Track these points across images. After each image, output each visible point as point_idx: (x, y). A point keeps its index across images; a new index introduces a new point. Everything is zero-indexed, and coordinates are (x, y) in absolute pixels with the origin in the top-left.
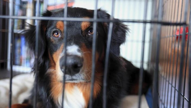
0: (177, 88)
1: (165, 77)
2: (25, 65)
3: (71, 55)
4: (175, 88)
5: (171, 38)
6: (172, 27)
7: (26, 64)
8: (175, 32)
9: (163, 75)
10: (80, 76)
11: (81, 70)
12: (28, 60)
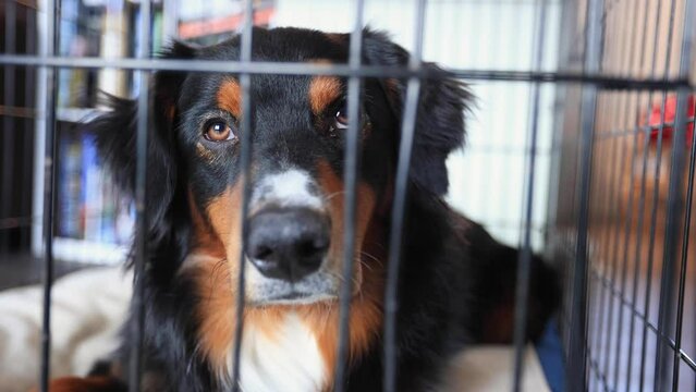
0: (653, 319)
1: (609, 278)
2: (98, 237)
3: (287, 210)
4: (645, 318)
5: (630, 139)
6: (634, 96)
7: (102, 233)
8: (646, 116)
9: (600, 273)
10: (323, 280)
11: (325, 261)
12: (108, 219)
